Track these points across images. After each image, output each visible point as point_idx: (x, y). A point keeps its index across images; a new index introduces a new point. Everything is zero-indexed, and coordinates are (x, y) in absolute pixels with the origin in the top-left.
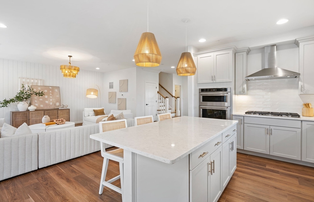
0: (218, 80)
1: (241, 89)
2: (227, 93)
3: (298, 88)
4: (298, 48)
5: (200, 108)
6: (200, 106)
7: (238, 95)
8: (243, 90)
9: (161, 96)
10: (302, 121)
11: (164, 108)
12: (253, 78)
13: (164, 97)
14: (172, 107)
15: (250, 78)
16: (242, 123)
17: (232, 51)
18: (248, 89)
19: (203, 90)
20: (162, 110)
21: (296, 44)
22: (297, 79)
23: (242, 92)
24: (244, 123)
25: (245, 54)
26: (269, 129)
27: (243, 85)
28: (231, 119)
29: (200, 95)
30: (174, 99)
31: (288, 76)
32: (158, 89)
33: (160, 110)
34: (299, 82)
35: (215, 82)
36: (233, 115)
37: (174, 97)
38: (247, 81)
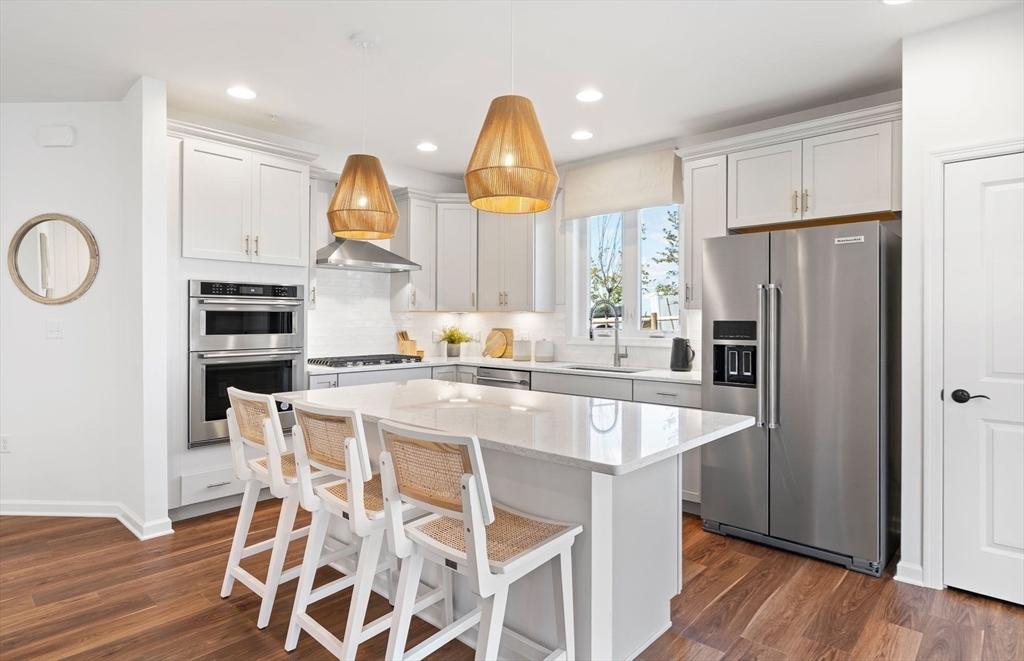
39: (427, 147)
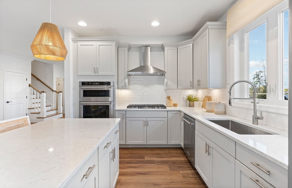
0: (100, 73)
1: (123, 84)
2: (110, 88)
3: (163, 84)
4: (163, 52)
5: (80, 104)
6: (80, 102)
7: (120, 89)
8: (125, 84)
9: (35, 91)
10: (168, 111)
11: (40, 105)
12: (133, 73)
13: (39, 92)
14: (53, 104)
15: (130, 73)
16: (124, 118)
17: (115, 43)
18: (129, 84)
19: (83, 84)
20: (36, 108)
21: (162, 48)
22: (163, 76)
23: (124, 87)
24: (126, 117)
25: (126, 49)
26: (146, 121)
27: (125, 79)
28: (114, 117)
29: (80, 89)
30: (54, 94)
31: (159, 73)
32: (29, 82)
33: (34, 108)
34: (165, 79)
35: (97, 74)
36: (116, 110)
37: (55, 91)
38: (128, 76)
39: (155, 24)
